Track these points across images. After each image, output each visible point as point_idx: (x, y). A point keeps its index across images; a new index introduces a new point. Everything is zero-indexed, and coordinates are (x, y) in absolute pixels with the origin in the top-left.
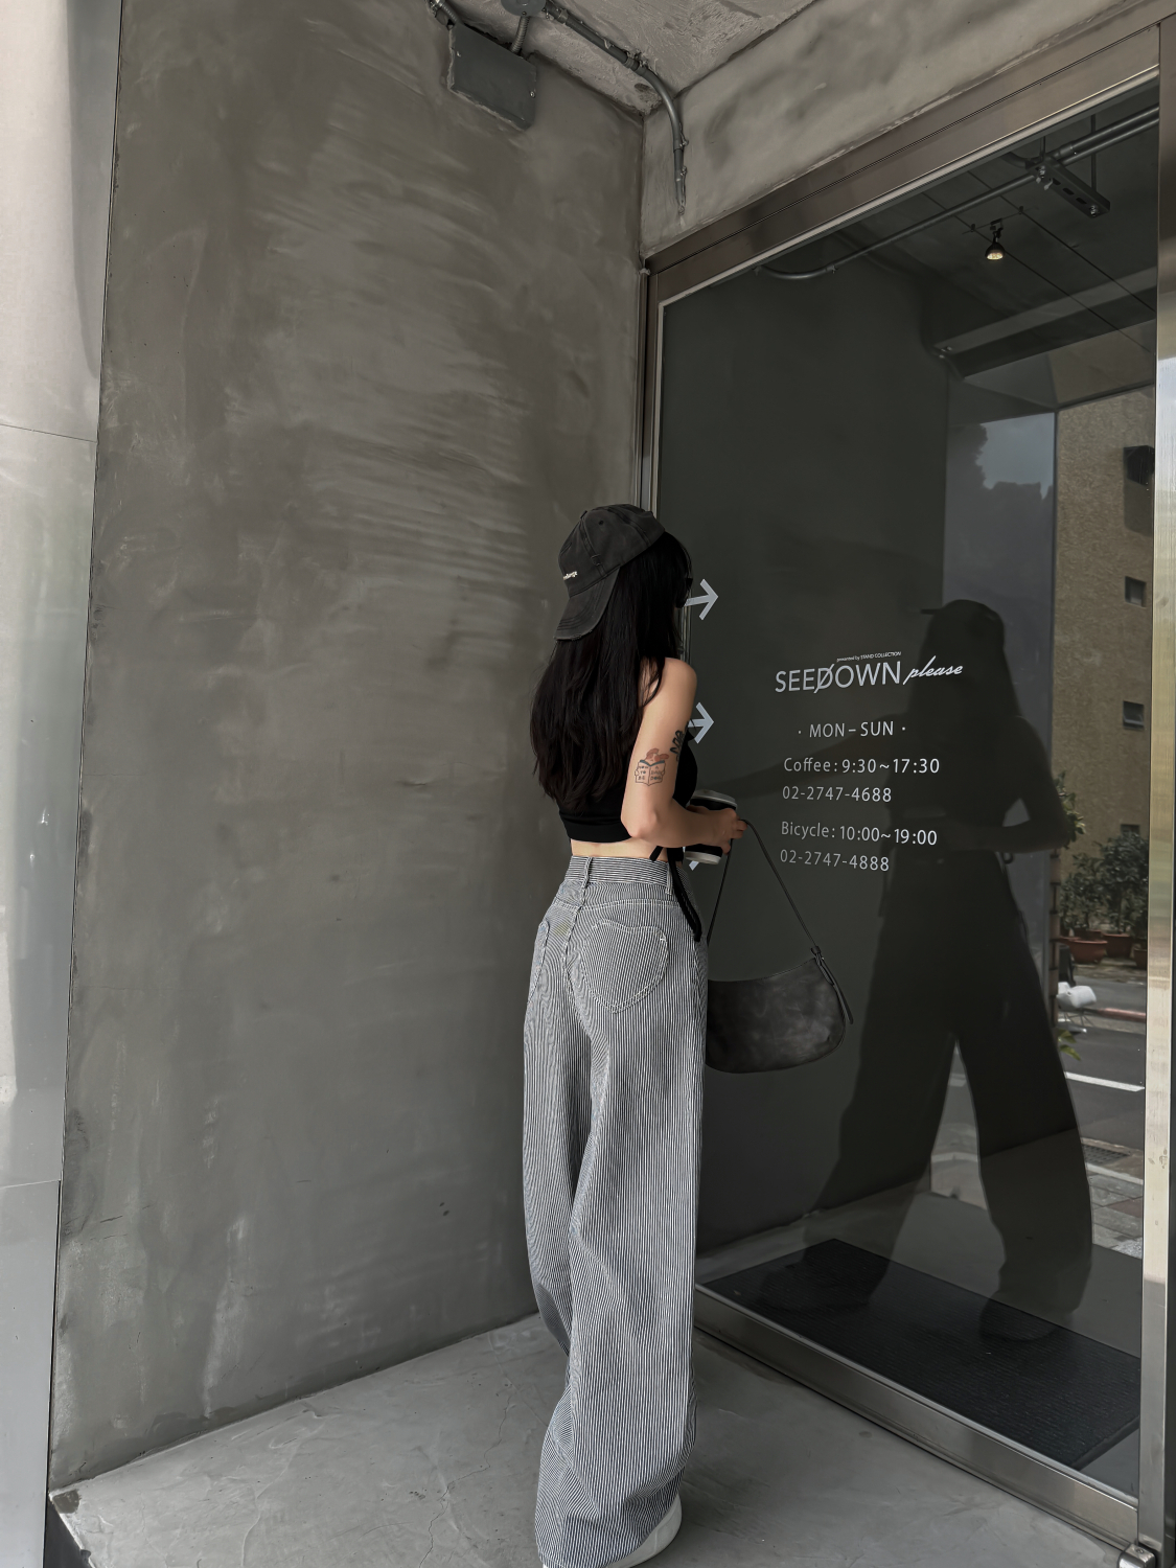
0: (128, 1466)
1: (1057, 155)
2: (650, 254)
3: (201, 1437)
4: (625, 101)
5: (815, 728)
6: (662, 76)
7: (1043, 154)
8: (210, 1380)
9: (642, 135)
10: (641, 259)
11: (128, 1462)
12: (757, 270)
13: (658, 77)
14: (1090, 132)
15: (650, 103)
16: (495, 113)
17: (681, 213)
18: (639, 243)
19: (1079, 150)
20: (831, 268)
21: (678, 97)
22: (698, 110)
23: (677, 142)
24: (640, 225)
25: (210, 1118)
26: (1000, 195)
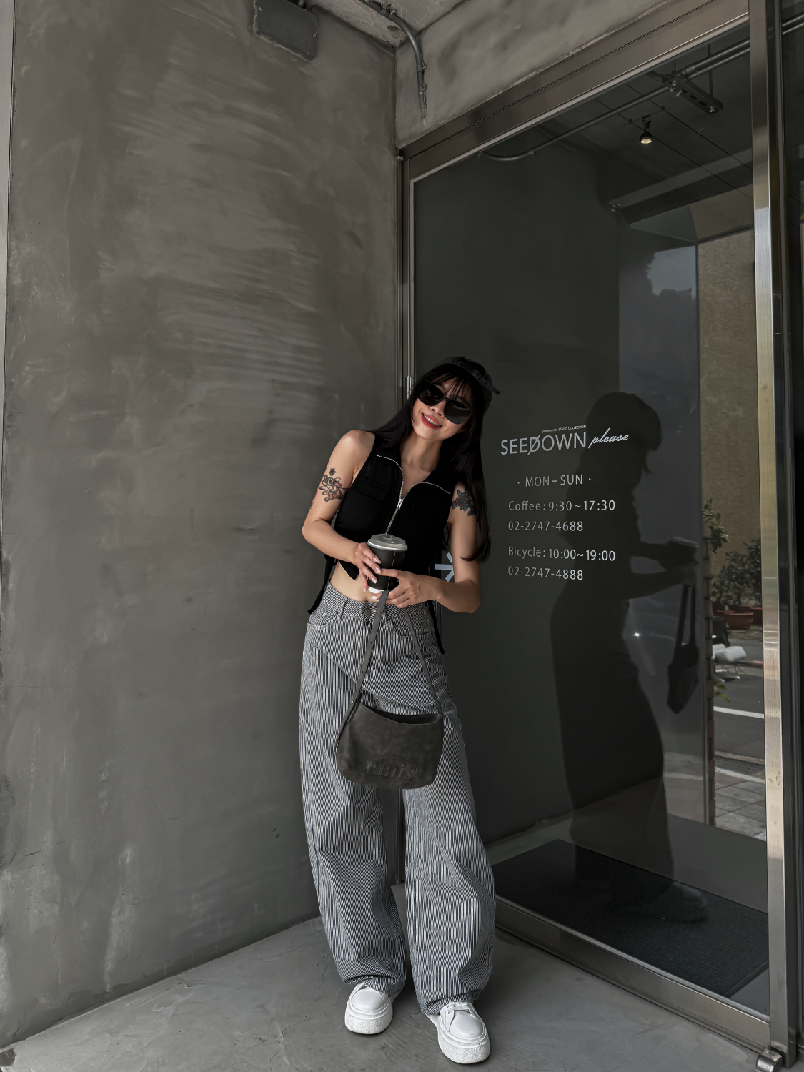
0: (51, 1029)
1: (684, 72)
2: (403, 145)
3: (103, 1006)
4: (381, 38)
5: (529, 480)
6: (407, 20)
7: (674, 72)
8: (109, 966)
9: (394, 61)
10: (396, 149)
11: (50, 1026)
12: (479, 155)
13: (404, 21)
14: (707, 56)
15: (399, 39)
16: (288, 50)
17: (423, 117)
18: (395, 138)
19: (699, 69)
20: (531, 152)
21: (418, 34)
22: (433, 44)
23: (419, 66)
24: (395, 125)
25: (104, 777)
26: (649, 99)
